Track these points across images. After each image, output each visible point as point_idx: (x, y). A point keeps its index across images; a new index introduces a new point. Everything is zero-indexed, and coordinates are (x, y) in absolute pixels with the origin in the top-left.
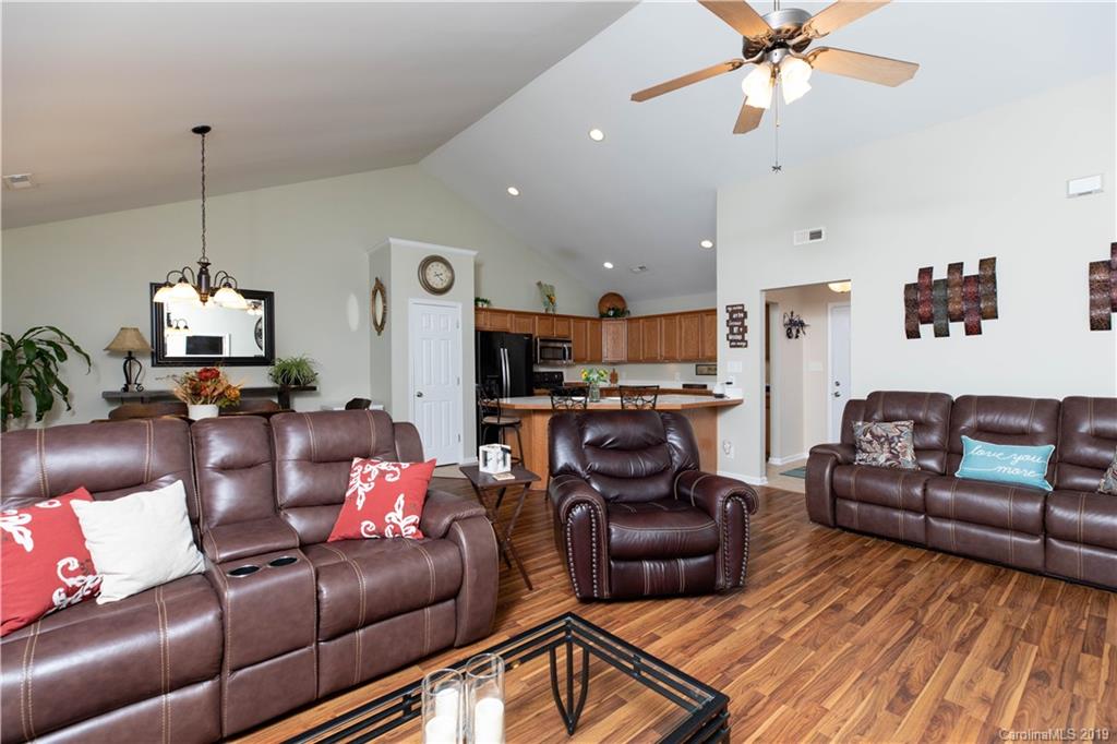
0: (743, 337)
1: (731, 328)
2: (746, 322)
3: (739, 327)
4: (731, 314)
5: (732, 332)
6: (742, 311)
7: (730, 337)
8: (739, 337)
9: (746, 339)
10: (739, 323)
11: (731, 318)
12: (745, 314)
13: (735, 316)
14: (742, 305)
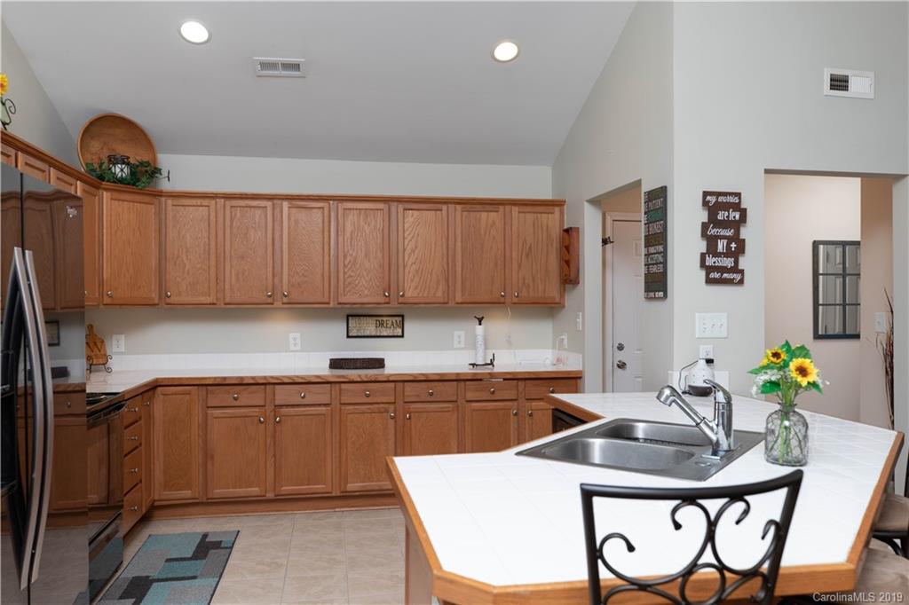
0: (736, 262)
1: (711, 242)
2: (745, 233)
3: (730, 240)
4: (712, 210)
5: (712, 250)
6: (737, 207)
7: (710, 261)
8: (729, 262)
9: (741, 267)
10: (729, 233)
11: (713, 220)
12: (743, 213)
13: (721, 216)
14: (738, 195)
